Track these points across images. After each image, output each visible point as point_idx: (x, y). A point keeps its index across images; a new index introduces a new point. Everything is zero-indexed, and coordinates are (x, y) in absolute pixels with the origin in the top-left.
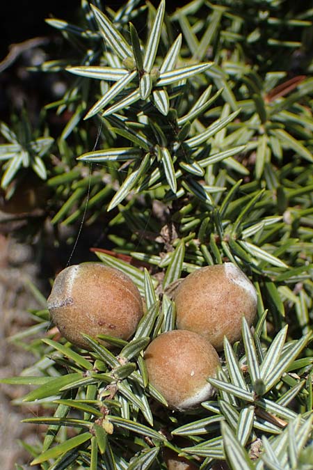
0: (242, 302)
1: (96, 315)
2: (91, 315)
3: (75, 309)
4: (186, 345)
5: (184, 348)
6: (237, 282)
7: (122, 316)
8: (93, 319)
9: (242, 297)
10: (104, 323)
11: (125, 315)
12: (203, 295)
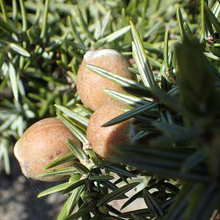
0: (108, 62)
1: (43, 157)
2: (41, 159)
3: (32, 166)
4: (97, 118)
5: (98, 121)
6: (95, 57)
7: (56, 142)
8: (44, 161)
9: (105, 61)
10: (52, 156)
11: (58, 139)
12: (85, 84)
